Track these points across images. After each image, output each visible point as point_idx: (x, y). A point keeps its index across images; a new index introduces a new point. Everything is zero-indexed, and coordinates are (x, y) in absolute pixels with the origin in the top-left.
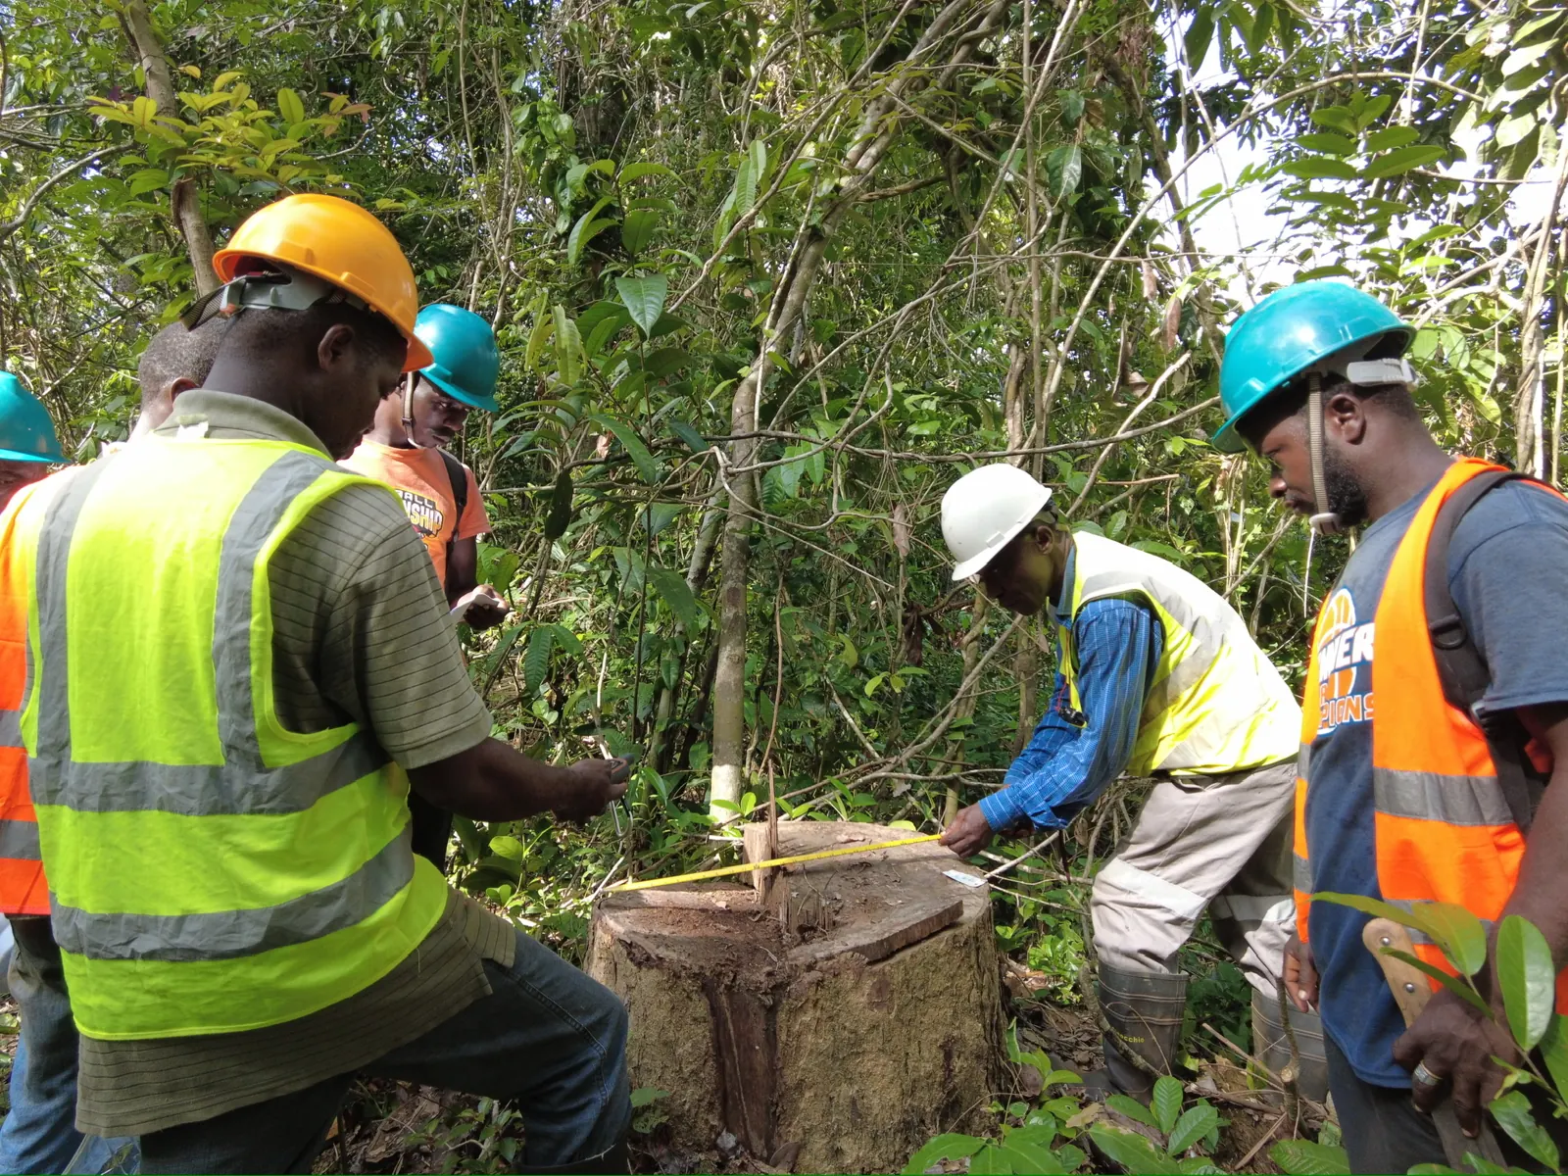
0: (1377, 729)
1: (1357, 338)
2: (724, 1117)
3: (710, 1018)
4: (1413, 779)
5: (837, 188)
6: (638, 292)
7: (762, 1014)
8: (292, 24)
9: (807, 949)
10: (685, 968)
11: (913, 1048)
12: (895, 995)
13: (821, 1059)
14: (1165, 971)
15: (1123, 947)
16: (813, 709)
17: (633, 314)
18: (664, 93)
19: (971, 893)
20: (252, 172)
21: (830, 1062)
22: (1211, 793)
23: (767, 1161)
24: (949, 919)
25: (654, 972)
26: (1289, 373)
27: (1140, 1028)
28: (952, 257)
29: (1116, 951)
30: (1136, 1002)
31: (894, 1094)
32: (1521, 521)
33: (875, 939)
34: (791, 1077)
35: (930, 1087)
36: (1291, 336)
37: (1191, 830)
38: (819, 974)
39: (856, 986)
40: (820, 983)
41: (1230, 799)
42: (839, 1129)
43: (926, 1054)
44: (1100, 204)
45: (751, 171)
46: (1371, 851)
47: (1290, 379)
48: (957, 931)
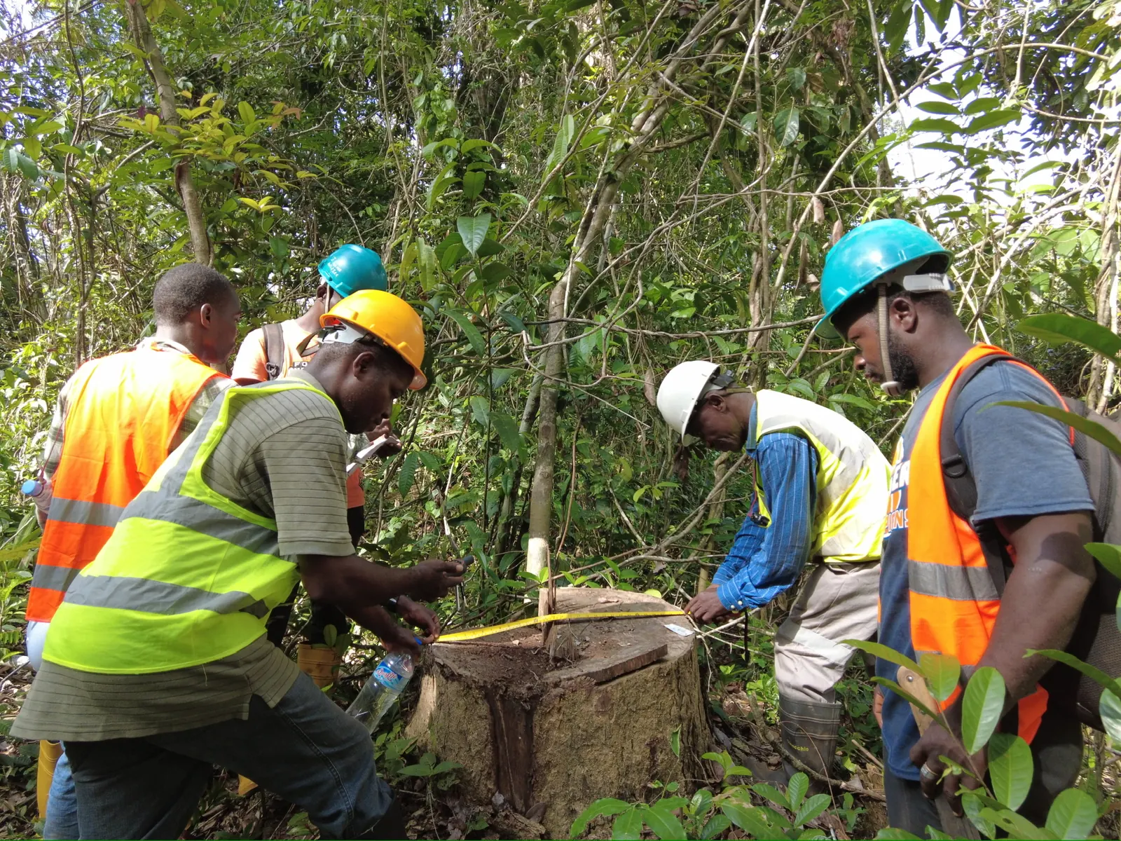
0: (910, 532)
1: (910, 258)
2: (497, 784)
3: (489, 716)
4: (929, 568)
5: (627, 146)
6: (470, 228)
7: (523, 715)
8: (278, 45)
9: (557, 673)
10: (474, 682)
11: (627, 744)
12: (615, 707)
13: (562, 748)
14: (824, 701)
15: (793, 683)
16: (603, 510)
17: (465, 242)
18: (525, 78)
19: (680, 640)
20: (219, 157)
21: (568, 750)
22: (852, 575)
23: (523, 814)
24: (658, 656)
25: (456, 683)
26: (864, 284)
27: (806, 741)
28: (682, 197)
29: (789, 686)
30: (803, 722)
31: (613, 774)
32: (997, 390)
33: (601, 669)
34: (541, 758)
35: (640, 772)
36: (865, 258)
37: (839, 601)
38: (562, 690)
39: (588, 700)
40: (562, 696)
41: (865, 580)
42: (574, 796)
43: (636, 749)
44: (821, 148)
45: (565, 137)
46: (909, 617)
47: (865, 288)
48: (662, 666)
